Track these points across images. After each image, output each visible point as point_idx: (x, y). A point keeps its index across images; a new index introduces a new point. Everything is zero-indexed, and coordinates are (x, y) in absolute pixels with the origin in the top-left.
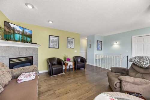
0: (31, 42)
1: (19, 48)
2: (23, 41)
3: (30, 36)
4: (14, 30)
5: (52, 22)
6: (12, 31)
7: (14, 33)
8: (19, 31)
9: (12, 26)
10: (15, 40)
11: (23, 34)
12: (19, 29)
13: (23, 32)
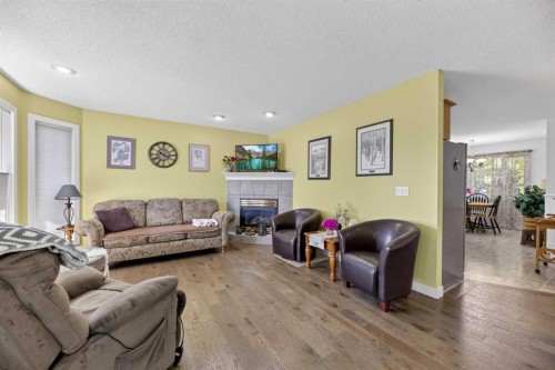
0: (276, 169)
1: (252, 181)
2: (264, 169)
3: (275, 157)
4: (249, 154)
5: (274, 113)
6: (247, 157)
7: (251, 158)
8: (258, 154)
9: (247, 148)
10: (251, 170)
11: (265, 157)
12: (257, 149)
13: (264, 152)
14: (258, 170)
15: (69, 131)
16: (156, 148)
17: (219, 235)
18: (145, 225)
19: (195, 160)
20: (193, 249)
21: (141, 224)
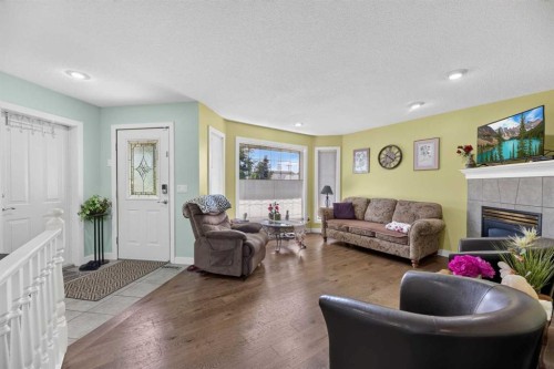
1: (498, 181)
2: (522, 156)
3: (538, 132)
4: (499, 135)
6: (495, 141)
7: (501, 140)
8: (512, 131)
9: (495, 127)
10: (502, 161)
11: (524, 135)
12: (512, 124)
13: (523, 126)
14: (512, 160)
15: (335, 152)
16: (384, 152)
17: (407, 243)
18: (363, 219)
19: (421, 157)
20: (378, 249)
21: (360, 217)
